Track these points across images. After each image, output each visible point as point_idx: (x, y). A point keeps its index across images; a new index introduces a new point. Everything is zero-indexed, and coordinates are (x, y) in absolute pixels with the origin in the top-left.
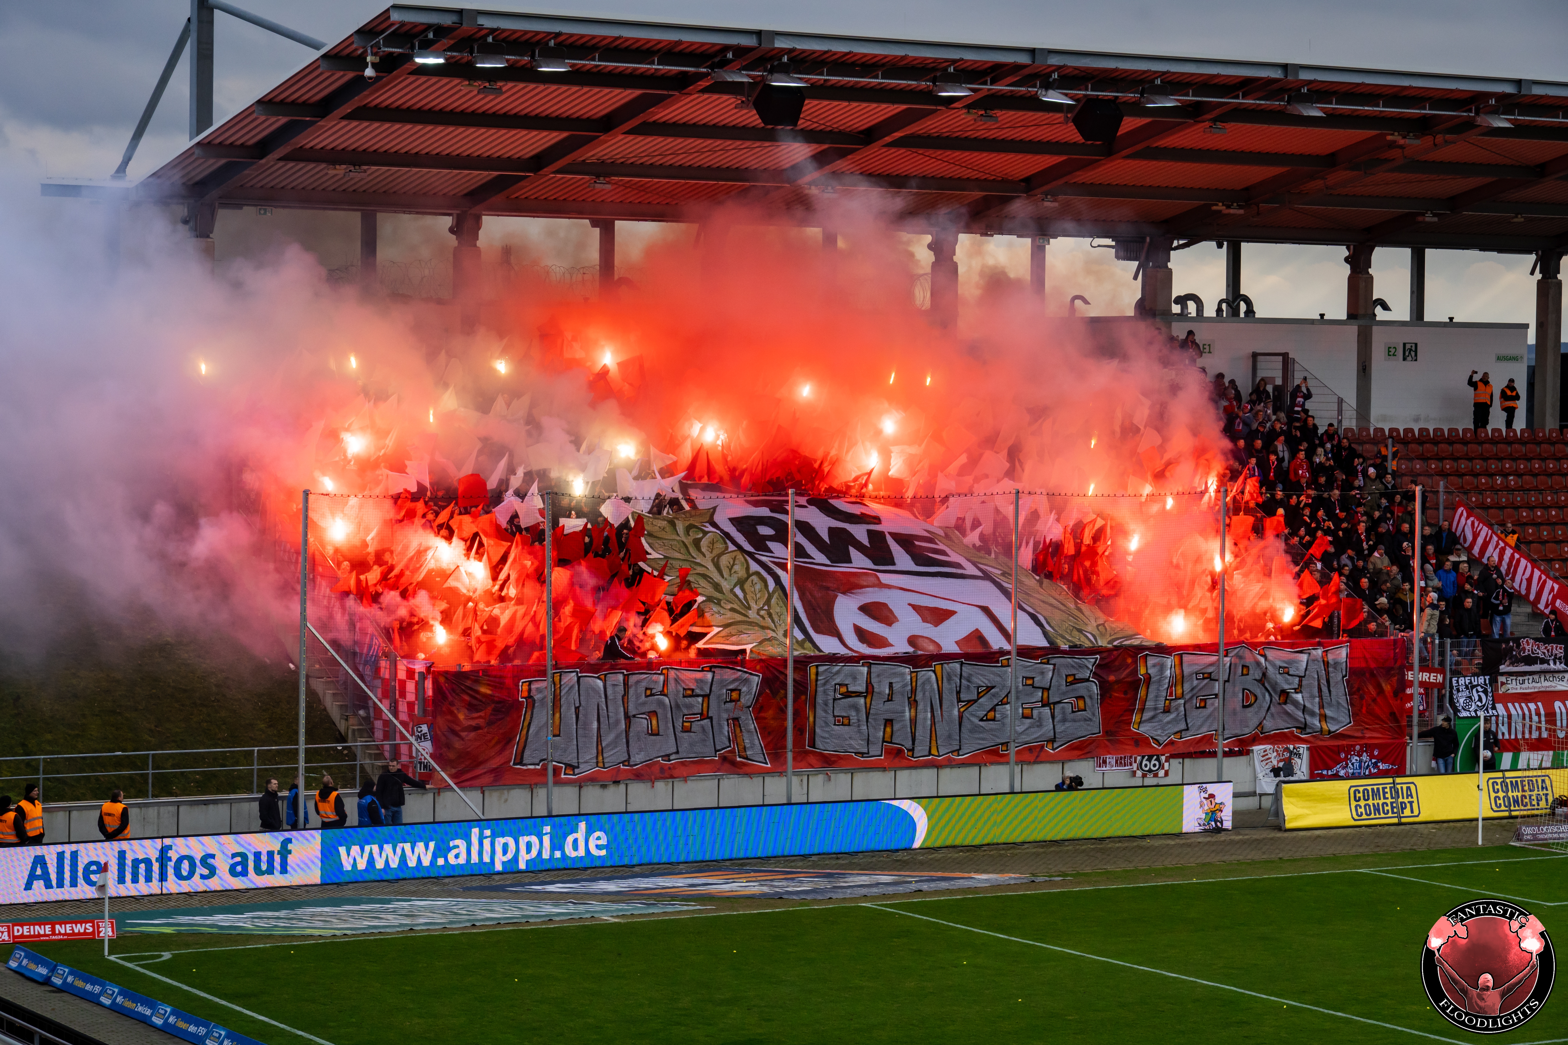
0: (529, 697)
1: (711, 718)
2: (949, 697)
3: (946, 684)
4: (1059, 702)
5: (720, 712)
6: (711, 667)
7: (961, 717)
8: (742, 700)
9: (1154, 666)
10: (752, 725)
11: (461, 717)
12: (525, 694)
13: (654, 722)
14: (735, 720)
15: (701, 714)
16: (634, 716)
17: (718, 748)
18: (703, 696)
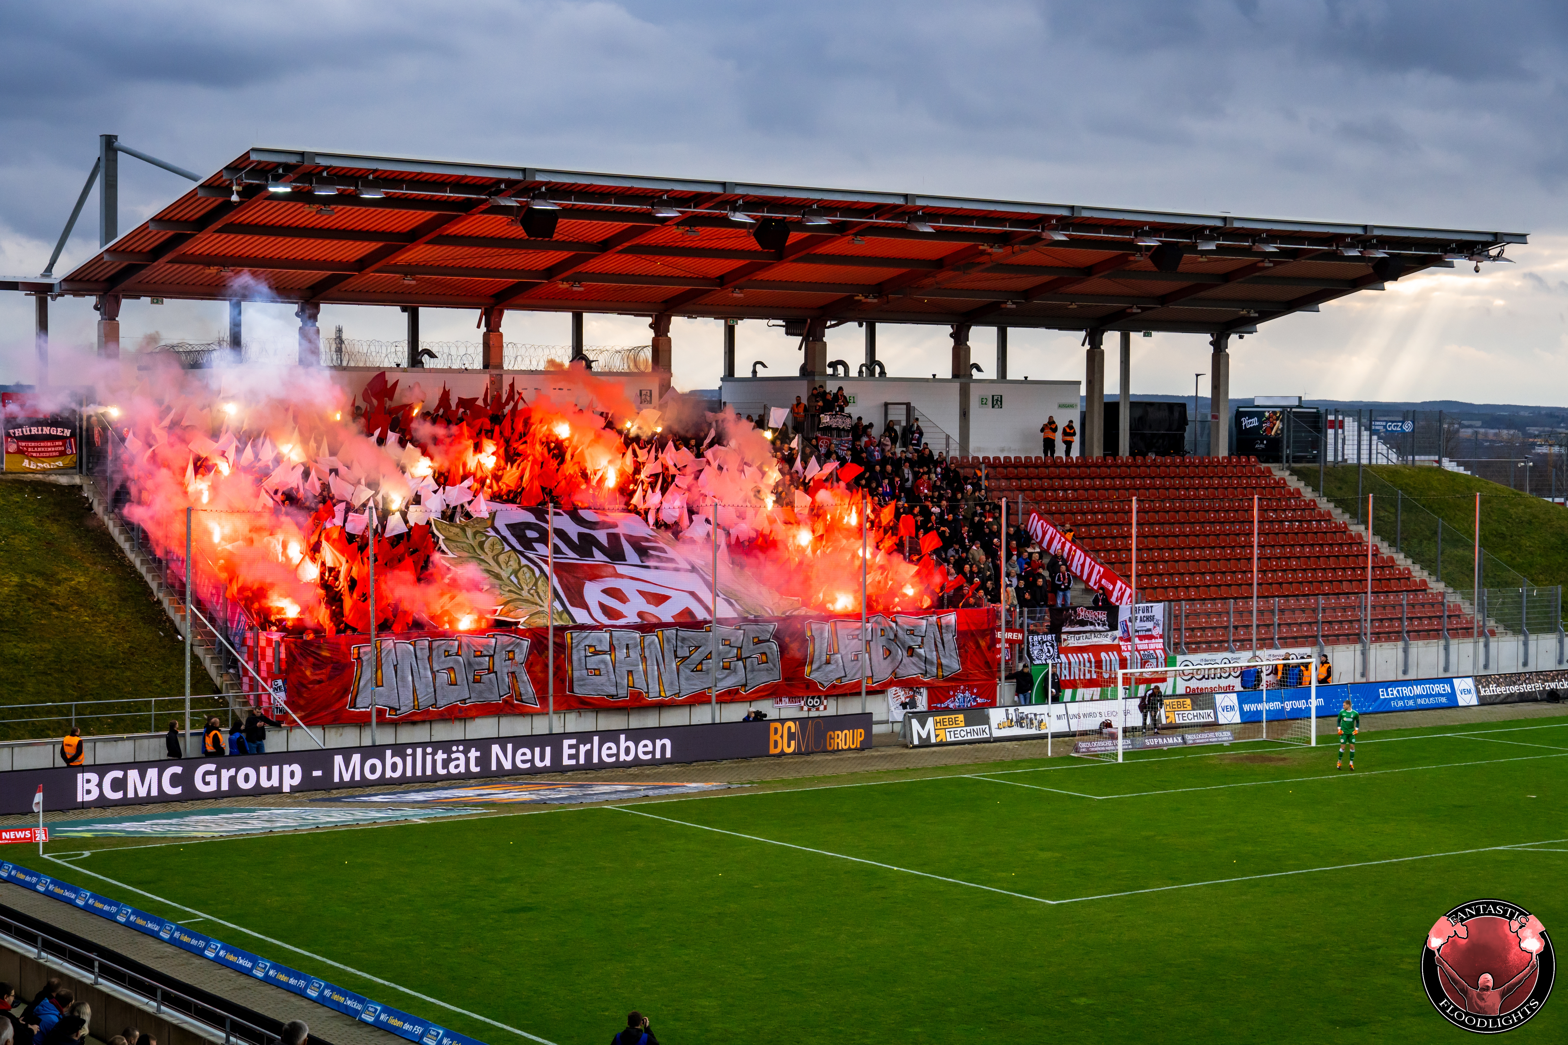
0: (359, 658)
1: (496, 673)
2: (669, 655)
3: (666, 645)
4: (749, 657)
5: (502, 667)
6: (494, 635)
7: (678, 669)
8: (516, 658)
9: (817, 629)
10: (525, 677)
11: (308, 673)
12: (356, 656)
13: (452, 675)
14: (513, 673)
15: (488, 669)
16: (438, 671)
17: (502, 694)
18: (490, 656)
